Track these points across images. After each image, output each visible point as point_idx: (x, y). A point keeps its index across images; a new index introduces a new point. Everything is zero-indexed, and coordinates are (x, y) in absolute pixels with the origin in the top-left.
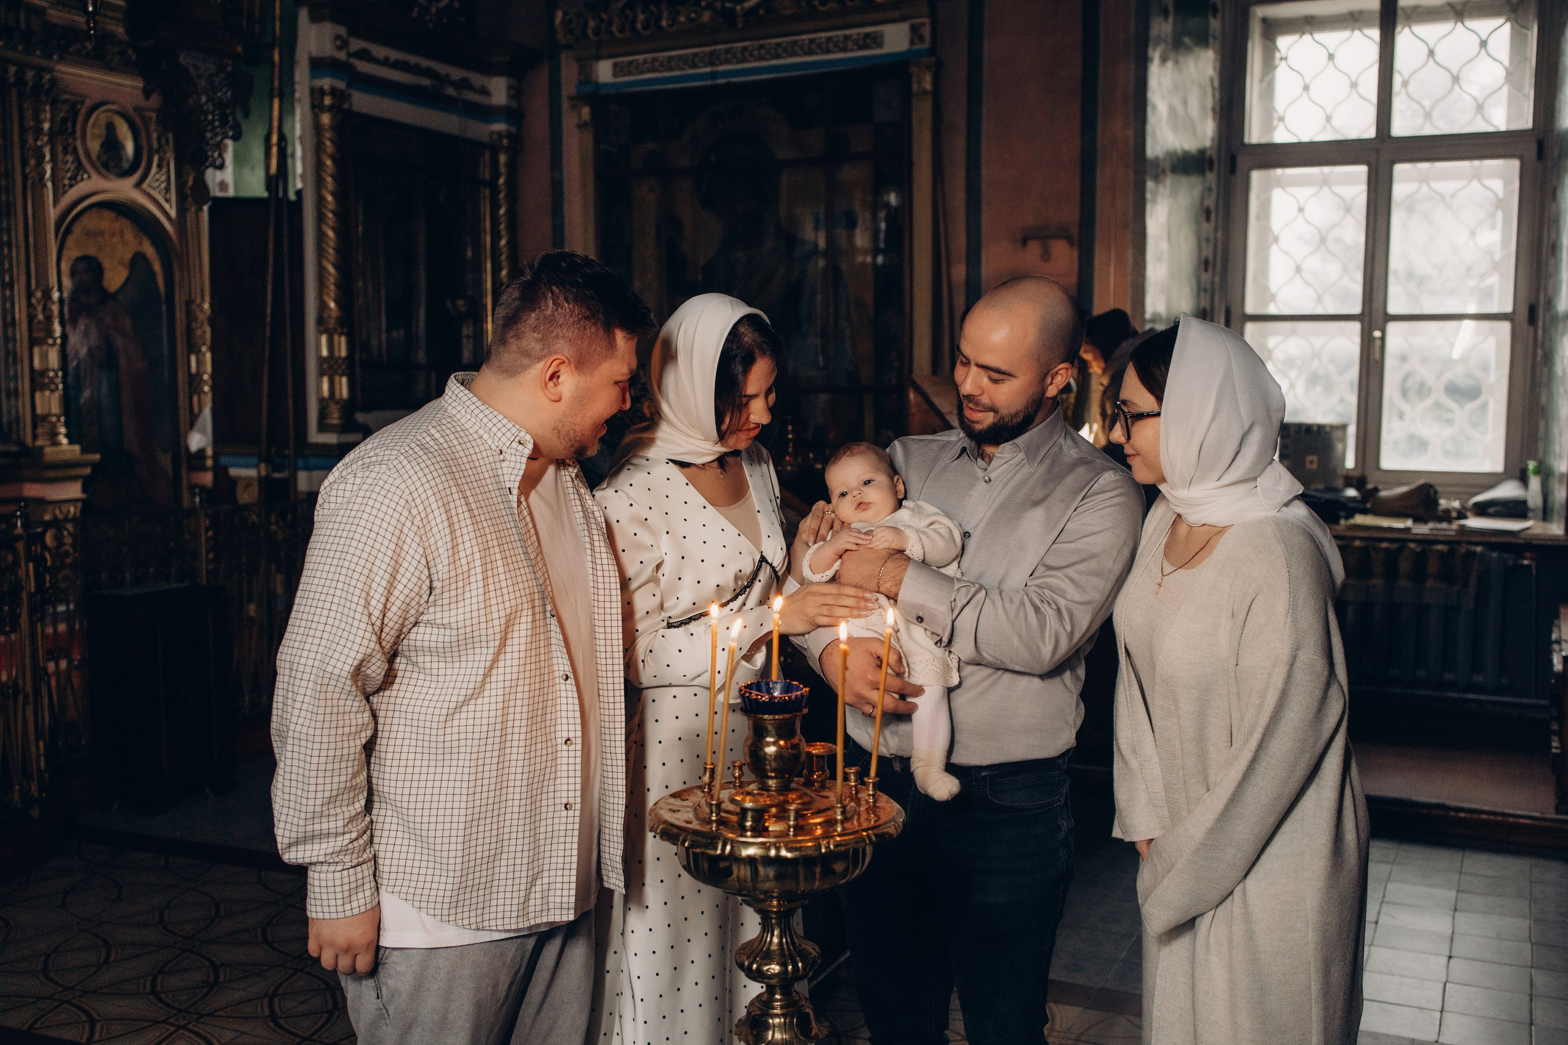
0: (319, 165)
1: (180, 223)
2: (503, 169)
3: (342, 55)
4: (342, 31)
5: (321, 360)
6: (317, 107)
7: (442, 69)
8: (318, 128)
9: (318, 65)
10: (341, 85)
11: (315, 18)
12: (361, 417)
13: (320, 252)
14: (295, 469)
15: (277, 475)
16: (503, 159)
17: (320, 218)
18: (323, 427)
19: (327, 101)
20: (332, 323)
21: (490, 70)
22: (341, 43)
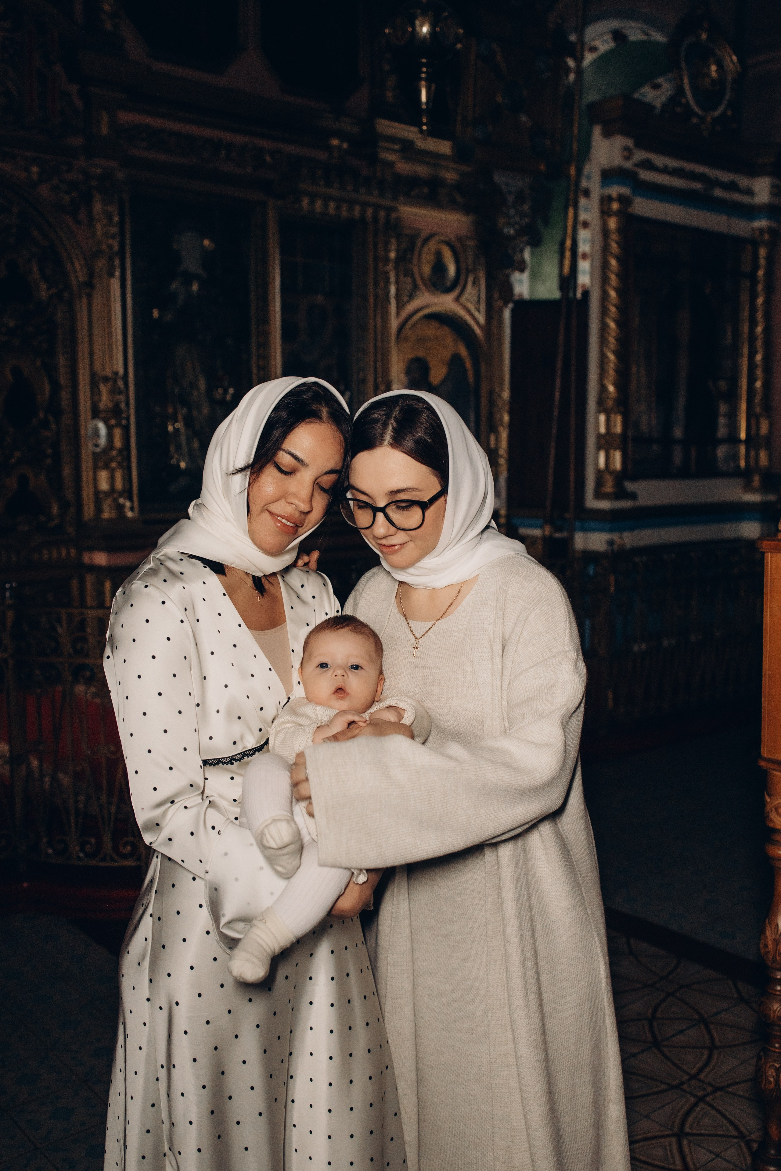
0: (605, 265)
1: (488, 328)
2: (762, 262)
3: (628, 165)
4: (630, 143)
5: (599, 436)
6: (605, 213)
7: (712, 173)
8: (606, 232)
9: (608, 175)
10: (626, 191)
11: (607, 134)
12: (630, 486)
13: (603, 341)
14: (572, 532)
15: (558, 535)
16: (762, 252)
17: (604, 311)
18: (598, 495)
19: (615, 206)
20: (610, 403)
21: (754, 172)
22: (628, 154)
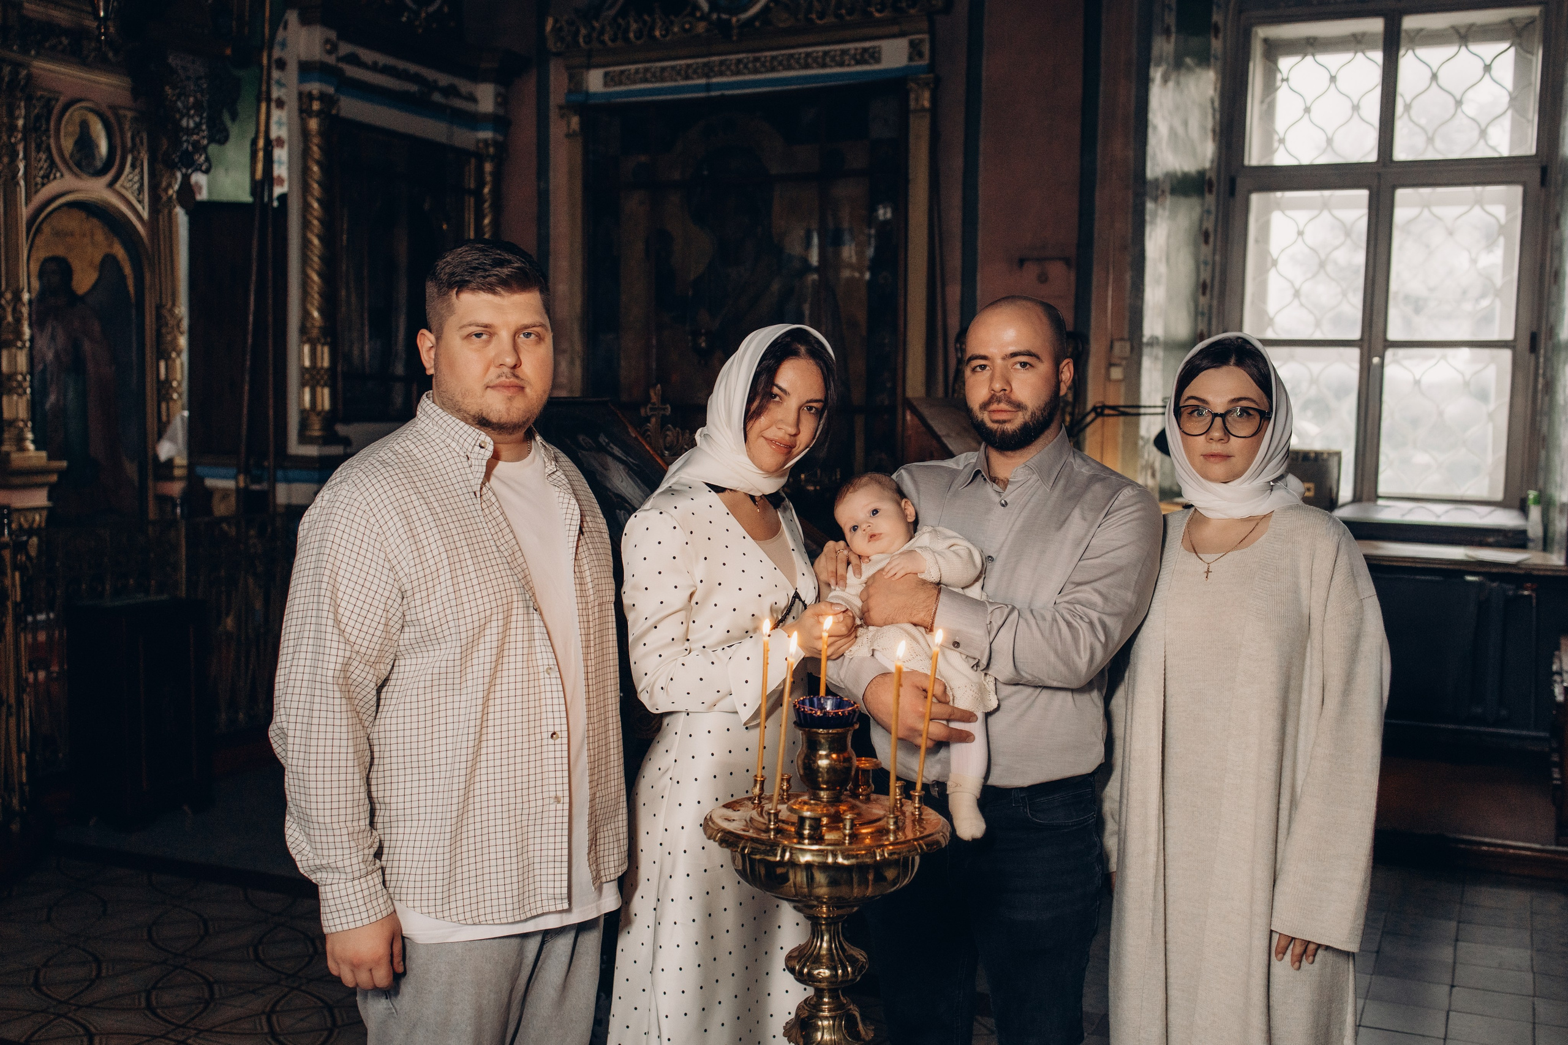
0: (305, 171)
1: (153, 225)
2: (488, 178)
3: (331, 60)
4: (333, 35)
5: (303, 370)
6: (304, 112)
7: (428, 74)
8: (305, 133)
9: (307, 69)
10: (331, 90)
11: (305, 21)
12: (341, 429)
13: (305, 260)
14: (274, 482)
15: (255, 487)
16: (488, 167)
17: (306, 225)
18: (303, 439)
19: (316, 106)
20: (315, 333)
21: (477, 77)
22: (331, 47)
